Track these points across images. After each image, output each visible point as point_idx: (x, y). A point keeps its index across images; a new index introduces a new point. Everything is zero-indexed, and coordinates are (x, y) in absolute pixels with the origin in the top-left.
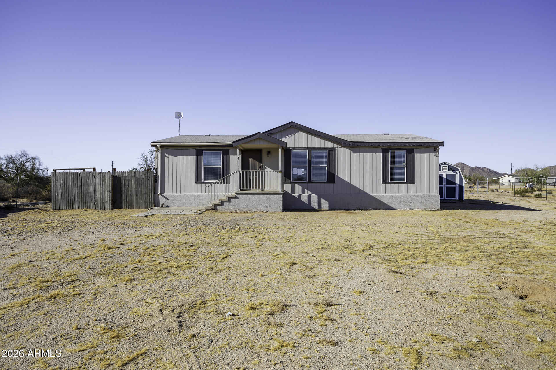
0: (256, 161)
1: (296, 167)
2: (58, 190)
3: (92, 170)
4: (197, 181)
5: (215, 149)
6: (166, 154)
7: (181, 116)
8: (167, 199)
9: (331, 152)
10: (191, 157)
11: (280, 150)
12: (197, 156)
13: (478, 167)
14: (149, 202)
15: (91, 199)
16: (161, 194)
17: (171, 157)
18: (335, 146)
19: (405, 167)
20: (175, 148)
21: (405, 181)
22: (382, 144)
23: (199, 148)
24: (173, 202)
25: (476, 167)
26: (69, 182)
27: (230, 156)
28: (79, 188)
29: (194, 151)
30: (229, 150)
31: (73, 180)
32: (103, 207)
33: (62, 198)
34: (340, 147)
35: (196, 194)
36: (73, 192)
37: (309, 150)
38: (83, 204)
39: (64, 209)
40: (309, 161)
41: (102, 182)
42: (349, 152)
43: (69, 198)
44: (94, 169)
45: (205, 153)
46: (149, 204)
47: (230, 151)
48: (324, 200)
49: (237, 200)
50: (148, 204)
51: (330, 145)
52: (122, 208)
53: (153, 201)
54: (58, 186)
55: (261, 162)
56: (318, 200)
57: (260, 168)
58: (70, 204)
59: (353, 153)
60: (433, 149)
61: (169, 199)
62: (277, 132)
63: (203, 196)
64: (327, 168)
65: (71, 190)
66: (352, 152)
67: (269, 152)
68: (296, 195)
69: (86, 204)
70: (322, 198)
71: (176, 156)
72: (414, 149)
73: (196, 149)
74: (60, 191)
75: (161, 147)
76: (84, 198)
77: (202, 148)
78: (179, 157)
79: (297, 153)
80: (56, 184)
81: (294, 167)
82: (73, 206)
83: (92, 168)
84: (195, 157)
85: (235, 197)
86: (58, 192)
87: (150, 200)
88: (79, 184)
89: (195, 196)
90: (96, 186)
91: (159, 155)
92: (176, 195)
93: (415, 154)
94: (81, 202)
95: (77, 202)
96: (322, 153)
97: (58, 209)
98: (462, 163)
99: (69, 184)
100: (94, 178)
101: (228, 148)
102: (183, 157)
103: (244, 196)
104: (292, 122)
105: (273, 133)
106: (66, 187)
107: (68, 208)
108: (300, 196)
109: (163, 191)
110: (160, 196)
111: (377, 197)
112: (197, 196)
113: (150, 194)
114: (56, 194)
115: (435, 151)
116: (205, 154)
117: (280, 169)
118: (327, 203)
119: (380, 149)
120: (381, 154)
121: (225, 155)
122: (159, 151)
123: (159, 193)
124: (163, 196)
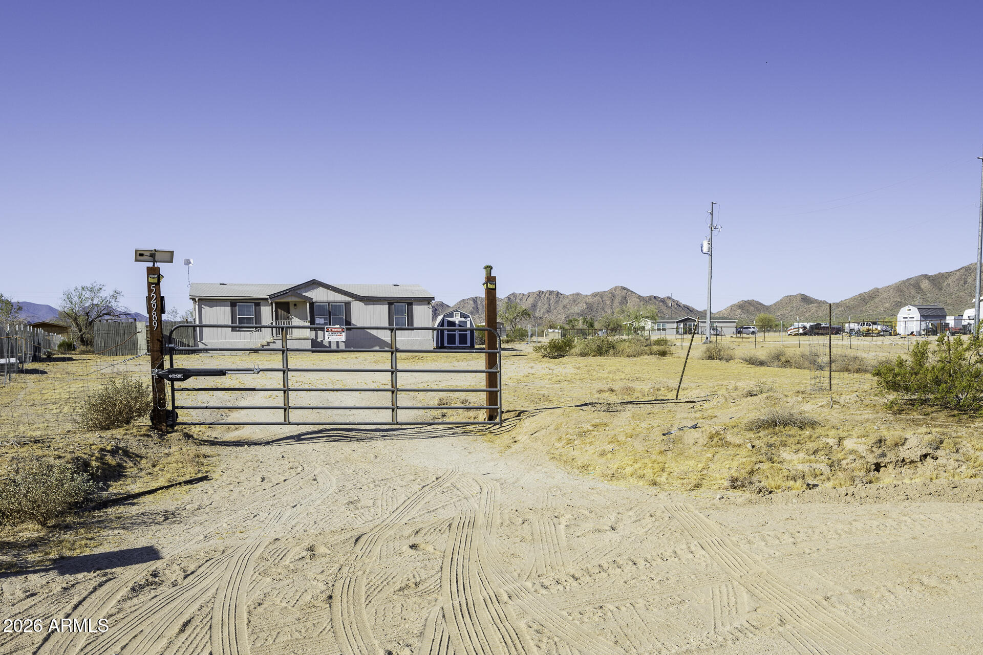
0: (284, 312)
1: (319, 317)
4: (233, 330)
5: (248, 302)
6: (203, 306)
7: (190, 263)
8: (206, 345)
9: (348, 304)
10: (226, 309)
11: (308, 304)
12: (232, 308)
13: (655, 297)
16: (200, 341)
17: (207, 308)
18: (351, 299)
19: (405, 317)
20: (211, 301)
22: (388, 299)
23: (233, 301)
25: (651, 296)
26: (112, 331)
27: (262, 308)
28: (122, 336)
29: (229, 303)
34: (354, 301)
35: (232, 341)
37: (329, 303)
38: (126, 351)
40: (329, 312)
42: (361, 304)
45: (239, 305)
47: (261, 304)
49: (274, 345)
50: (188, 351)
51: (347, 299)
55: (288, 312)
57: (288, 318)
59: (365, 305)
60: (427, 302)
61: (208, 346)
62: (302, 288)
63: (239, 342)
64: (344, 317)
67: (295, 305)
68: (319, 340)
71: (211, 307)
72: (412, 302)
73: (231, 302)
74: (103, 339)
75: (199, 299)
76: (128, 346)
77: (236, 301)
78: (215, 308)
79: (320, 306)
81: (317, 317)
84: (230, 309)
85: (273, 342)
86: (101, 340)
91: (197, 307)
92: (214, 342)
93: (414, 306)
94: (124, 349)
95: (121, 349)
96: (340, 306)
98: (624, 288)
101: (259, 301)
102: (219, 308)
103: (280, 341)
104: (314, 280)
105: (297, 289)
108: (322, 341)
109: (201, 339)
110: (199, 343)
112: (233, 343)
113: (190, 341)
117: (309, 319)
119: (386, 302)
120: (387, 306)
121: (257, 307)
122: (197, 303)
123: (199, 340)
124: (202, 343)
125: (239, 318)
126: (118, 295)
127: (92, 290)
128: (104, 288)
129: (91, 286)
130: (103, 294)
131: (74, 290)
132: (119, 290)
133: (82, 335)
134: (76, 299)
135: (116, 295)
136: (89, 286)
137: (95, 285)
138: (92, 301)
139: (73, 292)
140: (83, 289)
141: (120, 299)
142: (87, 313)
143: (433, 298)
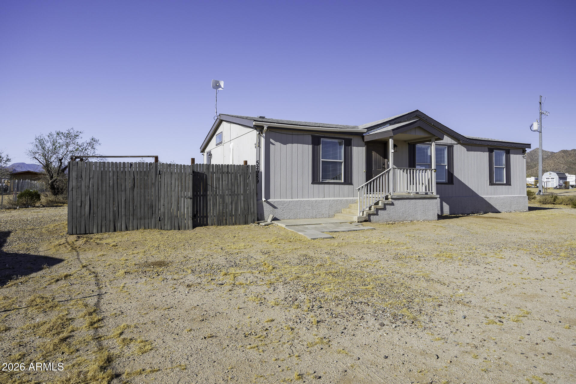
0: (380, 156)
1: (420, 165)
2: (83, 197)
3: (152, 160)
4: (314, 181)
5: (335, 136)
6: (271, 140)
7: (220, 86)
8: (275, 207)
9: (450, 149)
10: (306, 146)
12: (313, 145)
14: (250, 213)
15: (151, 211)
16: (266, 200)
17: (278, 144)
18: (453, 142)
19: (504, 168)
20: (283, 131)
21: (505, 183)
22: (489, 143)
23: (315, 135)
24: (283, 212)
26: (108, 181)
27: (353, 147)
28: (128, 192)
29: (310, 138)
30: (352, 139)
31: (115, 178)
32: (176, 225)
33: (92, 211)
34: (457, 144)
35: (313, 199)
36: (116, 200)
38: (135, 222)
39: (95, 231)
41: (173, 182)
42: (463, 149)
43: (108, 210)
44: (157, 158)
46: (250, 216)
47: (352, 141)
48: (446, 204)
49: (392, 207)
50: (248, 216)
51: (449, 141)
52: (207, 225)
53: (256, 212)
54: (83, 187)
55: (385, 157)
56: (441, 205)
57: (384, 165)
58: (108, 223)
60: (521, 151)
61: (277, 208)
64: (447, 166)
65: (111, 196)
66: (466, 149)
67: (395, 146)
69: (142, 221)
70: (444, 202)
72: (510, 150)
73: (312, 136)
74: (88, 198)
76: (139, 210)
77: (320, 135)
78: (289, 145)
79: (421, 149)
80: (79, 184)
81: (418, 165)
82: (116, 225)
83: (153, 157)
84: (310, 147)
85: (391, 203)
86: (83, 199)
87: (252, 210)
88: (129, 185)
89: (312, 201)
90: (163, 189)
91: (263, 140)
92: (287, 202)
93: (511, 155)
94: (131, 218)
95: (123, 218)
96: (443, 150)
97: (83, 232)
99: (108, 185)
100: (160, 174)
101: (350, 137)
102: (295, 145)
103: (400, 201)
104: (417, 111)
106: (100, 189)
107: (104, 229)
109: (268, 196)
110: (265, 204)
111: (486, 199)
112: (314, 202)
113: (252, 200)
114: (79, 204)
115: (523, 152)
116: (325, 143)
117: (433, 167)
118: (448, 206)
119: (487, 148)
120: (487, 154)
121: (347, 147)
122: (264, 135)
123: (264, 199)
124: (269, 203)
125: (322, 161)
126: (94, 143)
127: (68, 135)
128: (81, 135)
129: (67, 132)
130: (79, 141)
131: (49, 136)
132: (96, 138)
133: (52, 183)
134: (49, 145)
135: (93, 142)
136: (65, 131)
137: (71, 131)
138: (67, 147)
139: (47, 138)
140: (58, 134)
141: (96, 146)
142: (61, 160)
143: (529, 146)
